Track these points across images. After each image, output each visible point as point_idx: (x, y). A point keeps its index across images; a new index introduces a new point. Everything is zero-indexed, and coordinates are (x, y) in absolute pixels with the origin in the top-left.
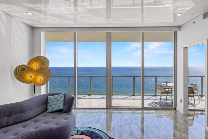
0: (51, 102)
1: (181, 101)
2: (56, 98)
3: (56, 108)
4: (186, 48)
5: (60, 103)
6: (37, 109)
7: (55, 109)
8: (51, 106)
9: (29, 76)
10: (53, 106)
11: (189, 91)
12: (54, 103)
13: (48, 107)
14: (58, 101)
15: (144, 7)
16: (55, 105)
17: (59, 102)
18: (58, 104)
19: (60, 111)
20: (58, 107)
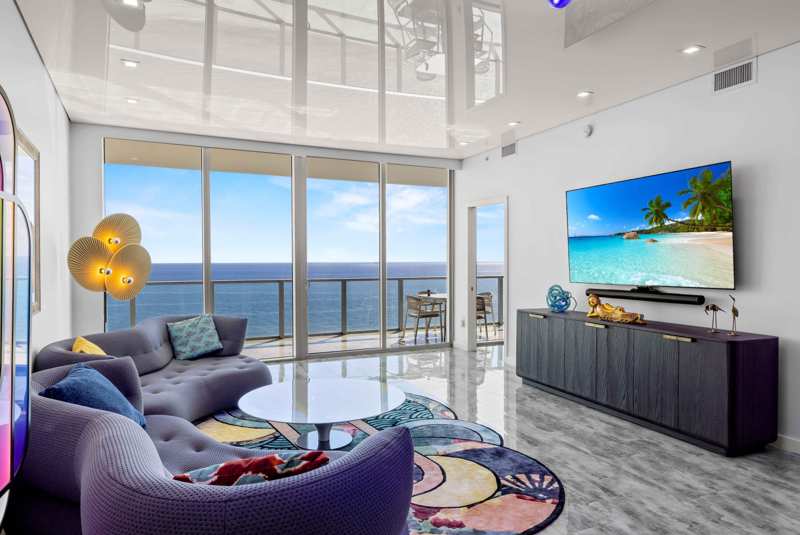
0: (184, 334)
1: (463, 325)
2: (193, 326)
3: (202, 349)
4: (472, 209)
5: (211, 336)
8: (185, 344)
10: (191, 343)
12: (193, 337)
13: (178, 349)
14: (202, 331)
16: (198, 340)
17: (208, 333)
18: (205, 339)
19: (215, 354)
20: (208, 344)
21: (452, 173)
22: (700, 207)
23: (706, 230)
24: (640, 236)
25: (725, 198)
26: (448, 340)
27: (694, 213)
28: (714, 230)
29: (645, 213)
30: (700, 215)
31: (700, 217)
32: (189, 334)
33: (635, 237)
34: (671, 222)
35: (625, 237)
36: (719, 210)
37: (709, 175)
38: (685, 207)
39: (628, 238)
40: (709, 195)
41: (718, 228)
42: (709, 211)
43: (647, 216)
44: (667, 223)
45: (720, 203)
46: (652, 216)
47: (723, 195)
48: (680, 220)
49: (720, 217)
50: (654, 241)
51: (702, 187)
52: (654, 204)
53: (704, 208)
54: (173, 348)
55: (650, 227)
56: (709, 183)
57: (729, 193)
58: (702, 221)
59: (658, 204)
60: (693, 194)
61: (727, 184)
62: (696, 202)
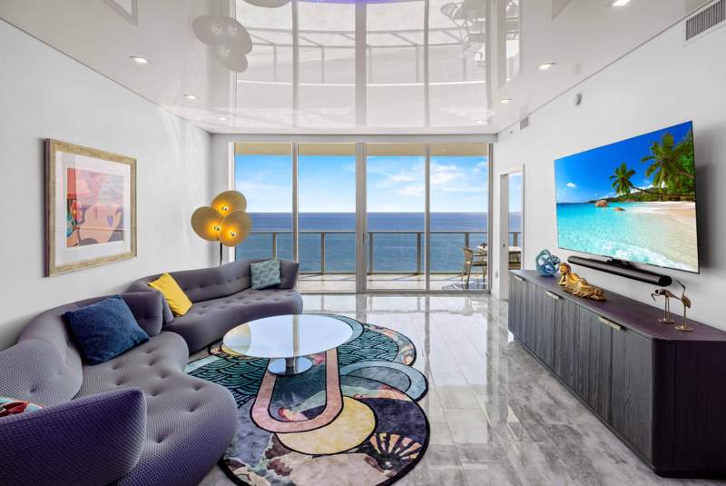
0: (258, 272)
1: (497, 276)
2: (265, 267)
3: (267, 282)
4: (505, 177)
5: (275, 274)
6: (238, 282)
7: (265, 285)
8: (257, 279)
9: (214, 228)
10: (261, 279)
11: (510, 258)
12: (263, 275)
13: (254, 282)
14: (270, 270)
15: (430, 84)
16: (266, 276)
17: (273, 272)
18: (270, 276)
19: (275, 287)
20: (271, 279)
21: (491, 146)
22: (663, 174)
23: (670, 199)
24: (609, 204)
25: (687, 164)
26: (487, 288)
27: (657, 181)
28: (678, 199)
29: (613, 180)
30: (663, 183)
31: (663, 185)
32: (261, 272)
33: (605, 205)
34: (637, 191)
35: (597, 204)
36: (682, 177)
37: (670, 139)
38: (648, 175)
39: (599, 206)
40: (672, 161)
41: (682, 198)
42: (672, 179)
43: (615, 184)
44: (632, 191)
45: (682, 169)
46: (618, 184)
47: (685, 161)
48: (644, 188)
49: (684, 185)
50: (622, 210)
51: (664, 153)
52: (620, 171)
53: (666, 175)
54: (250, 280)
55: (618, 195)
56: (671, 148)
57: (691, 159)
58: (665, 190)
59: (624, 171)
60: (655, 161)
61: (689, 148)
62: (659, 168)
